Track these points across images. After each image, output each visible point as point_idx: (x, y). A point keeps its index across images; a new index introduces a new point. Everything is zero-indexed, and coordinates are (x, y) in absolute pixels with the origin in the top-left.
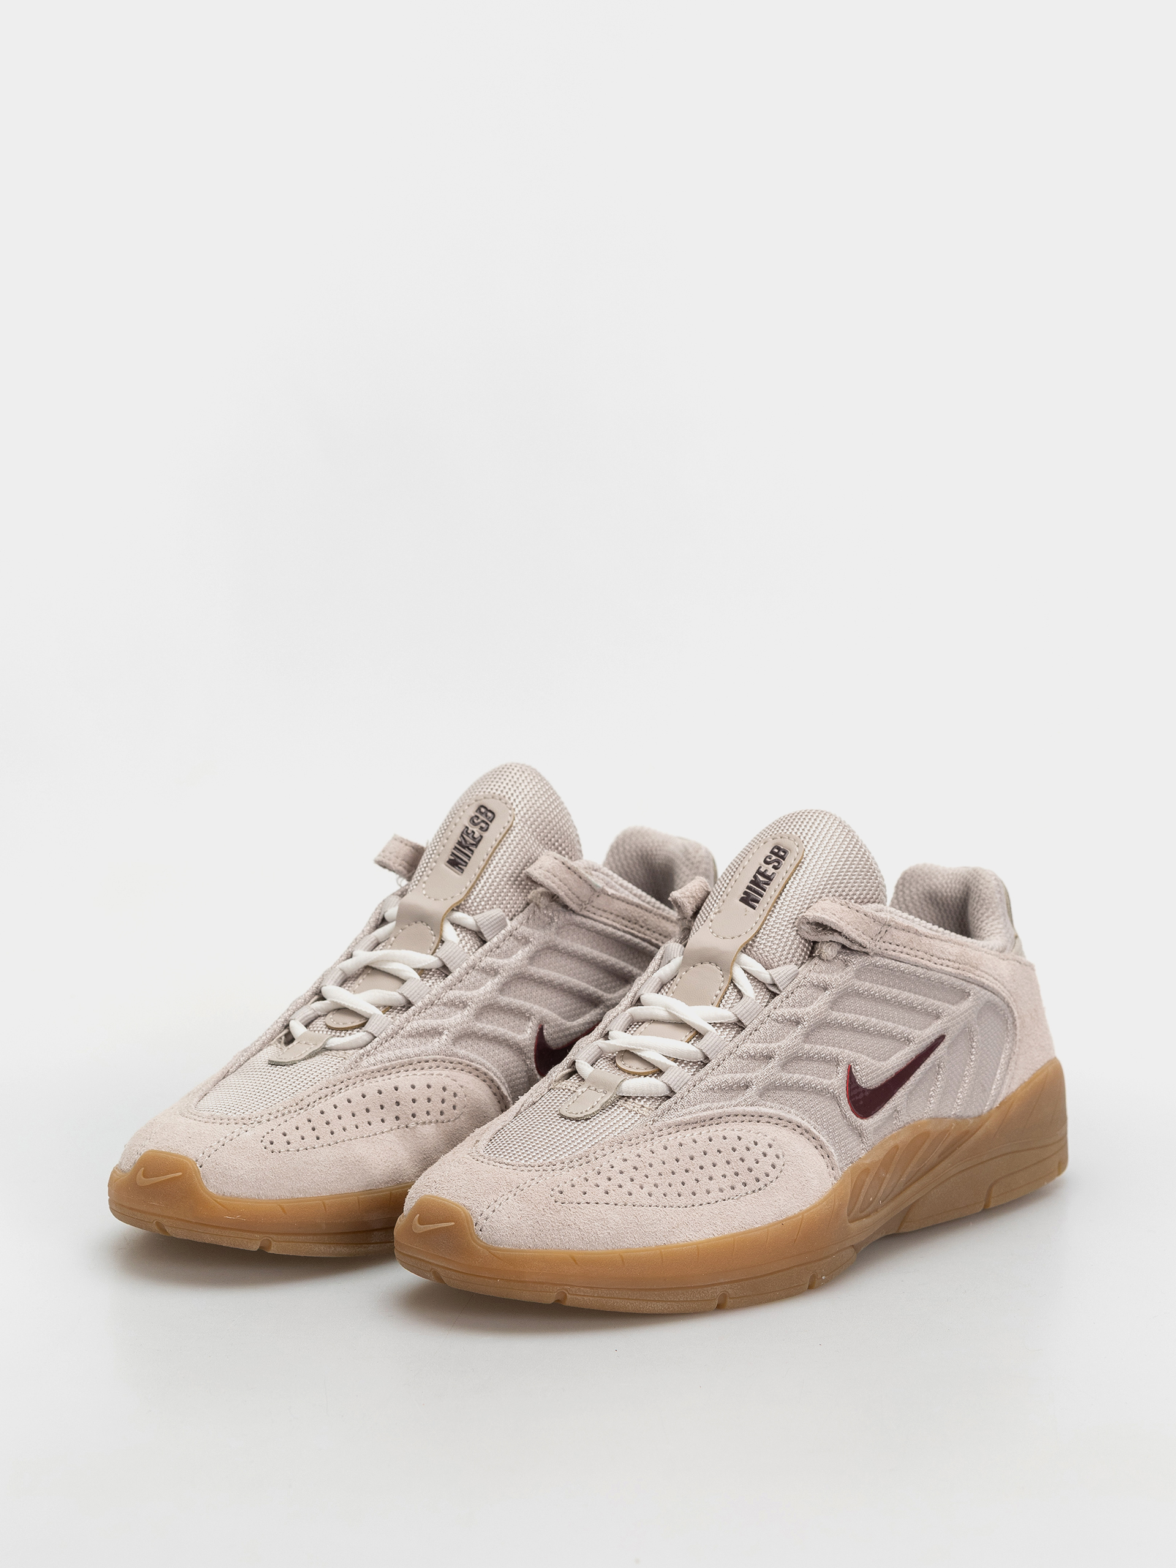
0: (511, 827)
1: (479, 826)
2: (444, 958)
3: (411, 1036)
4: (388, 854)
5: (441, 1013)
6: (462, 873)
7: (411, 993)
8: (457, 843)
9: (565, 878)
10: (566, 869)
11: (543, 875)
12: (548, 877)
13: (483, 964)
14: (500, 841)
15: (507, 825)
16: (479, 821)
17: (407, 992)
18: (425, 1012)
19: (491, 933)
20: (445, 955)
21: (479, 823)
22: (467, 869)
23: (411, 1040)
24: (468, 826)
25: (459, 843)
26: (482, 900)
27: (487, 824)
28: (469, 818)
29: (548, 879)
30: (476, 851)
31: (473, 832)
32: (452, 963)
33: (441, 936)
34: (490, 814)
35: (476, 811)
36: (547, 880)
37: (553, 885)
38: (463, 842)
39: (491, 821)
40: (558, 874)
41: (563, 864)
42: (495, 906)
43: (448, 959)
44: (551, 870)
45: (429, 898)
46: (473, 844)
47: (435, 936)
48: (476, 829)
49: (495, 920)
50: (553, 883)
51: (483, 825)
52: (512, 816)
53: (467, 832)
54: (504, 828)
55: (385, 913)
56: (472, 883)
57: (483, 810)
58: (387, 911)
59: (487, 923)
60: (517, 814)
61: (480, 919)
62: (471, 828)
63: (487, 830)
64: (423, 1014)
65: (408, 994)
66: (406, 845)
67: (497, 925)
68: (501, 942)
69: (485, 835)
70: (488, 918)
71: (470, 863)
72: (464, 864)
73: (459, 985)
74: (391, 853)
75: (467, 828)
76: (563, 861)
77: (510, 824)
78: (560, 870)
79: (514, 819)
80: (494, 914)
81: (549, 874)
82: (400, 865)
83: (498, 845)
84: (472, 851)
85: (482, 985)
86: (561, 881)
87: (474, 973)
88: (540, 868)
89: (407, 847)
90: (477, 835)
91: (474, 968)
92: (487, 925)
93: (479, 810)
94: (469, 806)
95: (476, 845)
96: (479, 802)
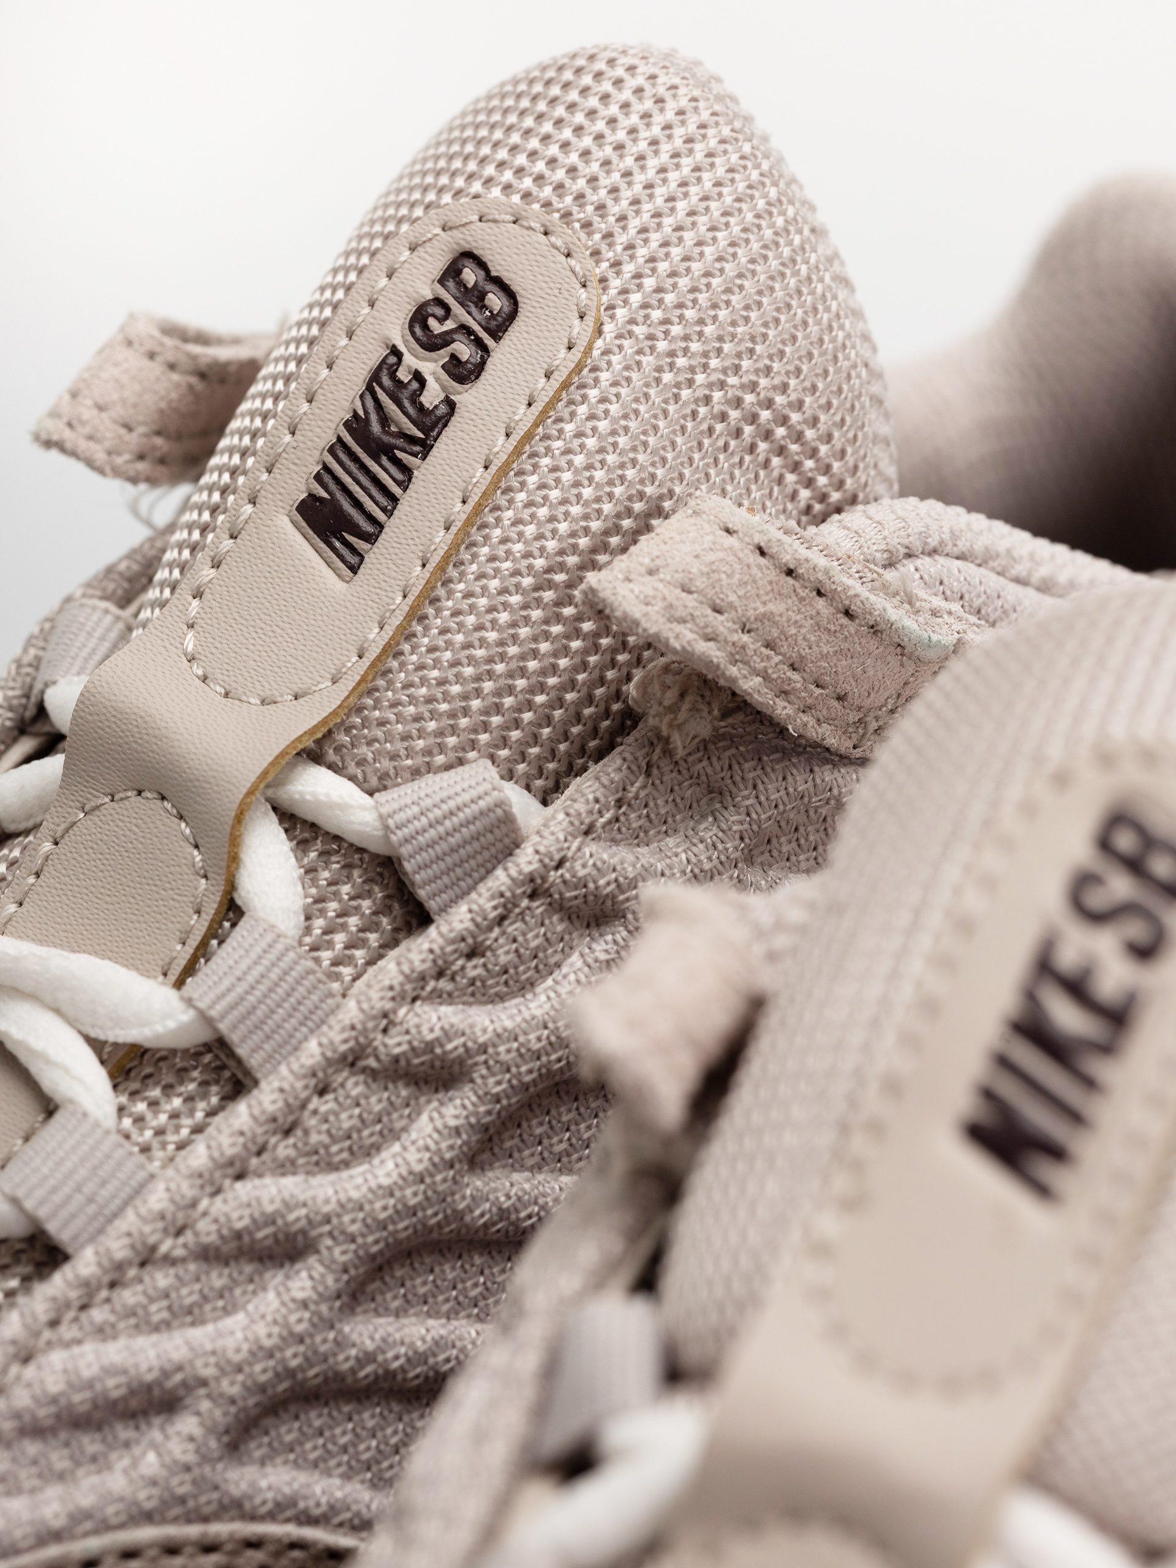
0: (579, 368)
1: (443, 355)
2: (223, 1017)
3: (34, 1430)
4: (87, 413)
5: (188, 1295)
6: (354, 569)
7: (57, 1198)
8: (347, 425)
9: (763, 618)
10: (773, 574)
11: (659, 606)
12: (680, 613)
13: (395, 1044)
14: (528, 436)
15: (566, 363)
16: (449, 325)
17: (39, 1193)
18: (108, 1300)
19: (446, 880)
20: (230, 999)
21: (445, 340)
22: (376, 556)
23: (32, 1448)
24: (402, 348)
25: (356, 425)
26: (450, 674)
27: (479, 344)
28: (409, 309)
29: (683, 621)
30: (426, 471)
31: (418, 377)
32: (257, 1037)
33: (231, 886)
34: (495, 301)
35: (442, 281)
36: (679, 628)
37: (703, 648)
38: (376, 427)
39: (497, 338)
40: (733, 598)
41: (762, 553)
42: (472, 755)
43: (243, 1019)
44: (700, 583)
45: (204, 679)
46: (412, 440)
47: (205, 877)
48: (431, 367)
49: (468, 823)
50: (708, 639)
51: (464, 350)
52: (590, 320)
53: (393, 375)
54: (548, 376)
55: (46, 685)
56: (389, 631)
57: (470, 276)
58: (54, 683)
59: (432, 833)
60: (611, 307)
61: (401, 817)
62: (413, 360)
63: (480, 367)
64: (98, 1315)
65: (42, 1202)
66: (172, 367)
67: (476, 845)
68: (490, 929)
69: (467, 397)
70: (438, 813)
71: (393, 528)
72: (368, 528)
73: (284, 1149)
74: (101, 408)
75: (395, 352)
76: (758, 539)
77: (576, 354)
78: (742, 584)
79: (599, 332)
80: (466, 797)
81: (690, 601)
82: (141, 457)
83: (517, 452)
84: (407, 471)
85: (392, 1134)
86: (745, 629)
87: (355, 1086)
88: (651, 572)
89: (175, 377)
90: (431, 397)
91: (352, 1065)
92: (431, 844)
93: (452, 273)
94: (412, 249)
95: (425, 447)
96: (455, 233)
